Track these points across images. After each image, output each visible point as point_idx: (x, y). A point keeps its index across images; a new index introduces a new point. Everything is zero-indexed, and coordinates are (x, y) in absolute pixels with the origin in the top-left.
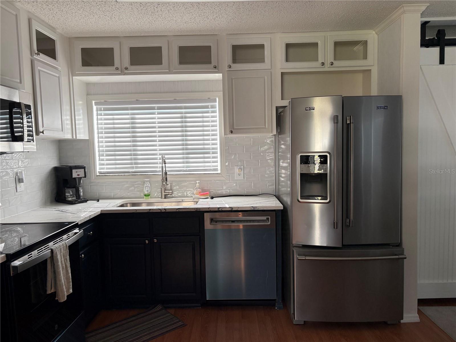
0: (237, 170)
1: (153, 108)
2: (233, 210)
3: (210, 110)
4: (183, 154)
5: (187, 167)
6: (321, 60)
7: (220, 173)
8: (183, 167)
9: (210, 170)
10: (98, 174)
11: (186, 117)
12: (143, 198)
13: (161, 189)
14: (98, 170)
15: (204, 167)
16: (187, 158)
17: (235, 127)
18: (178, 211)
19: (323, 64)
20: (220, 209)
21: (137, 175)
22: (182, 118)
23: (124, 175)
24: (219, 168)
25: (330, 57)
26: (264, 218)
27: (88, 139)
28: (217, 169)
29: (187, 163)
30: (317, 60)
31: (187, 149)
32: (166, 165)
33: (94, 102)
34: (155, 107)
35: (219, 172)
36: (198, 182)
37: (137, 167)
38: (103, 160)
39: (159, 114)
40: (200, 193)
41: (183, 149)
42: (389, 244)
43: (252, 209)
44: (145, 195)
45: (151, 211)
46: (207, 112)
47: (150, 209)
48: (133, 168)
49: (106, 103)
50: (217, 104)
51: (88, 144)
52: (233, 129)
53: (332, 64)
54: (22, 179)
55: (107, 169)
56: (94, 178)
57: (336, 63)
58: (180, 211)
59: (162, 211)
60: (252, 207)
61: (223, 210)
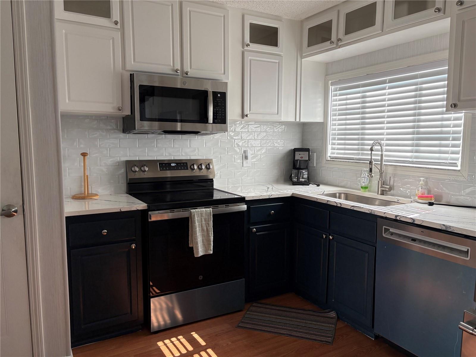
1: (384, 82)
2: (416, 223)
4: (412, 139)
5: (416, 157)
7: (459, 170)
8: (411, 157)
10: (329, 159)
11: (421, 89)
14: (329, 154)
15: (439, 159)
16: (417, 145)
17: (462, 98)
18: (352, 208)
20: (398, 218)
21: (360, 162)
23: (348, 162)
24: (459, 163)
27: (323, 122)
28: (456, 163)
29: (417, 152)
31: (418, 133)
33: (330, 82)
34: (386, 80)
35: (459, 168)
37: (363, 154)
38: (334, 144)
39: (390, 88)
40: (422, 195)
41: (413, 133)
43: (444, 228)
44: (362, 187)
45: (329, 203)
48: (358, 154)
51: (322, 126)
54: (247, 156)
55: (338, 154)
56: (324, 163)
58: (354, 209)
59: (338, 205)
60: (444, 225)
61: (401, 219)
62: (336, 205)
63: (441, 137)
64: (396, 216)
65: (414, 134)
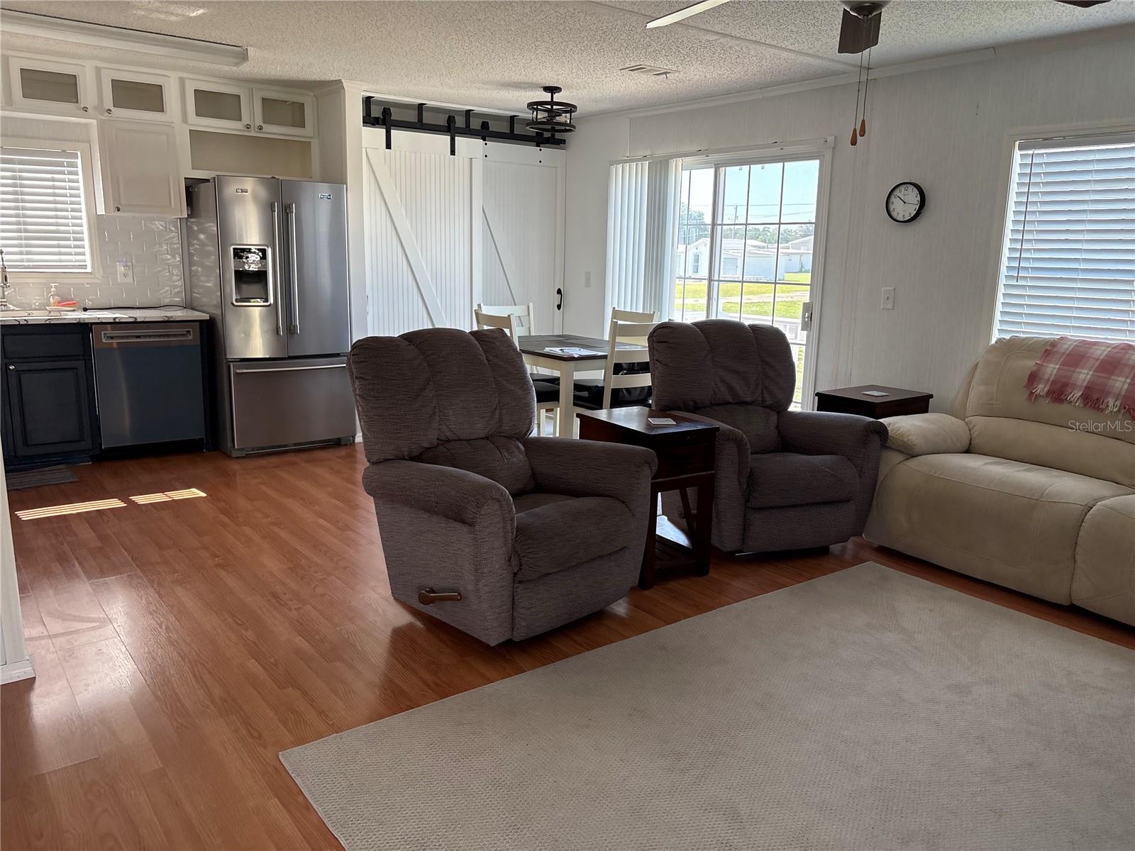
0: (121, 269)
2: (138, 320)
3: (66, 169)
6: (246, 119)
7: (91, 273)
9: (74, 267)
11: (21, 178)
15: (61, 261)
16: (27, 246)
17: (123, 202)
18: (47, 322)
19: (248, 127)
20: (117, 320)
22: (14, 178)
24: (89, 263)
25: (259, 121)
26: (183, 331)
28: (86, 266)
29: (28, 253)
30: (240, 120)
31: (26, 231)
35: (89, 270)
36: (53, 285)
40: (59, 303)
41: (19, 231)
43: (166, 319)
46: (63, 173)
50: (79, 161)
52: (120, 204)
53: (260, 128)
57: (267, 128)
58: (51, 322)
59: (21, 323)
60: (166, 316)
61: (121, 321)
62: (18, 323)
63: (57, 237)
64: (115, 319)
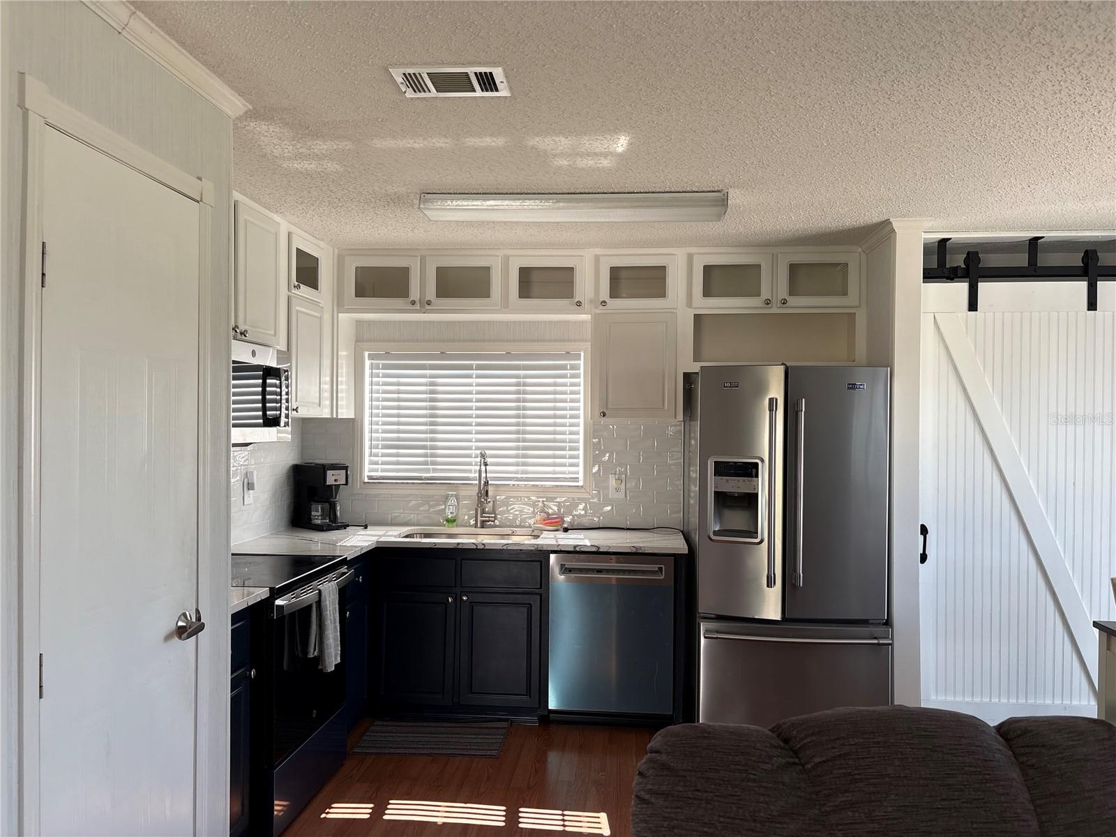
0: (612, 482)
1: (470, 367)
2: (601, 550)
3: (569, 372)
4: (517, 448)
5: (523, 472)
6: (765, 294)
7: (582, 487)
8: (517, 473)
9: (565, 479)
10: (366, 480)
11: (525, 385)
12: (444, 525)
13: (476, 510)
14: (366, 473)
15: (554, 473)
16: (524, 456)
17: (610, 406)
19: (768, 302)
20: (578, 549)
21: (436, 483)
22: (518, 385)
23: (413, 483)
24: (581, 476)
25: (783, 290)
26: (655, 567)
27: (353, 417)
28: (578, 478)
29: (524, 464)
30: (759, 295)
31: (524, 440)
32: (487, 467)
33: (366, 354)
34: (472, 365)
35: (581, 483)
36: (541, 500)
37: (435, 470)
38: (376, 455)
39: (478, 377)
40: (544, 520)
41: (518, 440)
42: (868, 620)
43: (634, 550)
44: (448, 521)
45: (459, 547)
46: (564, 376)
47: (458, 544)
48: (428, 471)
49: (388, 355)
50: (582, 362)
51: (353, 426)
52: (607, 408)
53: (784, 302)
54: (253, 484)
55: (383, 471)
56: (358, 487)
57: (793, 301)
58: (509, 548)
59: (478, 548)
60: (634, 547)
61: (582, 549)
62: (475, 547)
63: (554, 447)
64: (575, 547)
65: (519, 442)
